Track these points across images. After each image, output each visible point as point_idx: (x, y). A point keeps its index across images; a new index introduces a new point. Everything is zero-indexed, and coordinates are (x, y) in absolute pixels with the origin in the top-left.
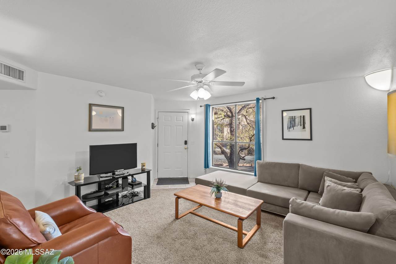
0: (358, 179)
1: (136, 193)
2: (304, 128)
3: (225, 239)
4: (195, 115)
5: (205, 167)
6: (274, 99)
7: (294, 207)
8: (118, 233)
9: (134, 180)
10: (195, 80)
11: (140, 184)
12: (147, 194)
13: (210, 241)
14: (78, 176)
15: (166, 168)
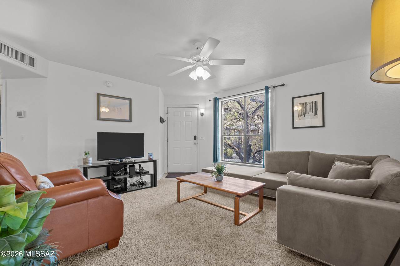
0: (372, 162)
1: (144, 182)
2: (316, 114)
3: (222, 218)
4: (204, 110)
5: (214, 162)
6: (283, 86)
7: (290, 179)
8: (108, 194)
9: (141, 169)
10: (193, 58)
11: (147, 173)
12: (154, 183)
13: (207, 219)
14: (86, 159)
15: (175, 163)
